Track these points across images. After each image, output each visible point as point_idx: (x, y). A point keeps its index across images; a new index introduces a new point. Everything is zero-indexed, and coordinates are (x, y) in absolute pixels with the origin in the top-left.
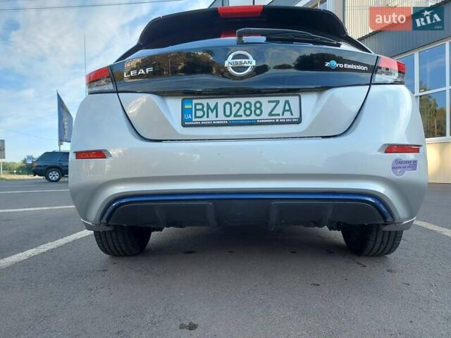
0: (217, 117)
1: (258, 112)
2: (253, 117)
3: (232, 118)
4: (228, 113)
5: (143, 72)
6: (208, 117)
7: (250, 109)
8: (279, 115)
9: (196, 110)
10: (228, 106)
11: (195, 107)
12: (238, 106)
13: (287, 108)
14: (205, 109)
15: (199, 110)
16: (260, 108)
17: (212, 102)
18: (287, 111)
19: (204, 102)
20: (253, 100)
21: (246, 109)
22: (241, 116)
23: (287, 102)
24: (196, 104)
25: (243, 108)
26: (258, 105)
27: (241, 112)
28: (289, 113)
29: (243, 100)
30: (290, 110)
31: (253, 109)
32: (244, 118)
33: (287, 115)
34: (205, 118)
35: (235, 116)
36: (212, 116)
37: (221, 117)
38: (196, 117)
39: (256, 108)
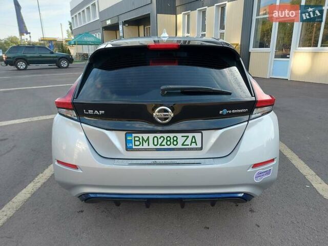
0: (149, 145)
1: (175, 143)
2: (172, 146)
3: (158, 147)
4: (156, 143)
5: (98, 113)
6: (143, 145)
7: (170, 141)
8: (188, 145)
9: (135, 141)
10: (156, 139)
11: (134, 139)
12: (162, 138)
13: (194, 141)
14: (141, 140)
15: (137, 141)
16: (176, 141)
17: (145, 136)
18: (194, 142)
19: (140, 135)
20: (172, 135)
21: (167, 141)
22: (164, 145)
23: (194, 137)
24: (135, 137)
25: (165, 141)
26: (175, 139)
27: (164, 143)
28: (195, 144)
29: (165, 135)
30: (195, 142)
31: (172, 141)
32: (166, 147)
33: (194, 145)
34: (141, 147)
35: (161, 145)
36: (146, 146)
37: (152, 146)
38: (135, 145)
39: (174, 141)
